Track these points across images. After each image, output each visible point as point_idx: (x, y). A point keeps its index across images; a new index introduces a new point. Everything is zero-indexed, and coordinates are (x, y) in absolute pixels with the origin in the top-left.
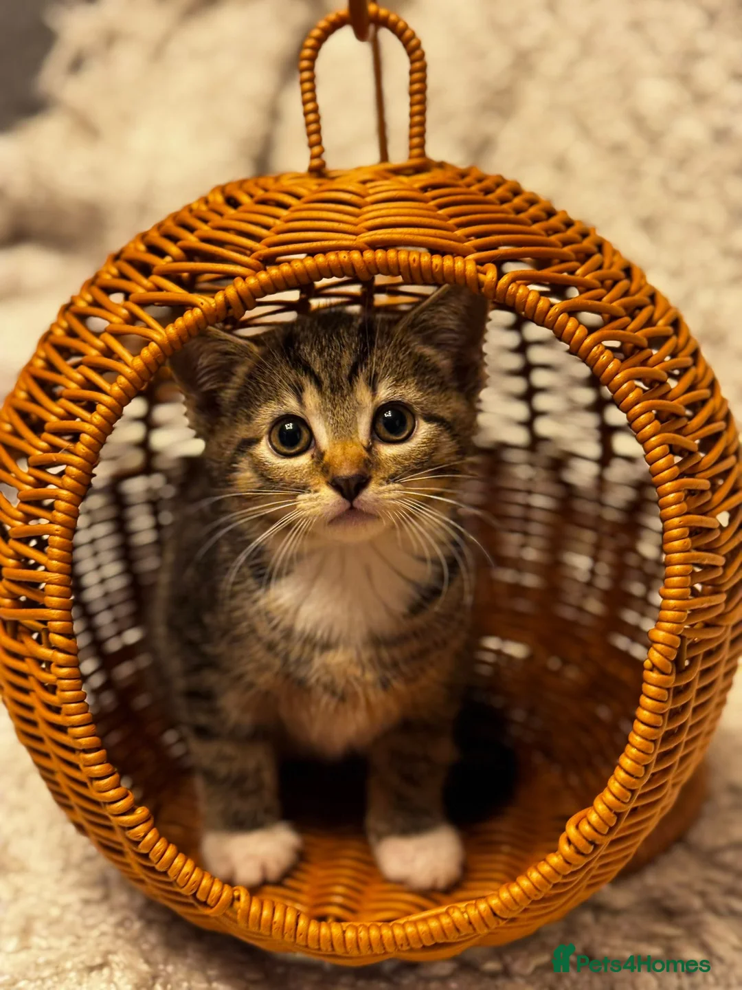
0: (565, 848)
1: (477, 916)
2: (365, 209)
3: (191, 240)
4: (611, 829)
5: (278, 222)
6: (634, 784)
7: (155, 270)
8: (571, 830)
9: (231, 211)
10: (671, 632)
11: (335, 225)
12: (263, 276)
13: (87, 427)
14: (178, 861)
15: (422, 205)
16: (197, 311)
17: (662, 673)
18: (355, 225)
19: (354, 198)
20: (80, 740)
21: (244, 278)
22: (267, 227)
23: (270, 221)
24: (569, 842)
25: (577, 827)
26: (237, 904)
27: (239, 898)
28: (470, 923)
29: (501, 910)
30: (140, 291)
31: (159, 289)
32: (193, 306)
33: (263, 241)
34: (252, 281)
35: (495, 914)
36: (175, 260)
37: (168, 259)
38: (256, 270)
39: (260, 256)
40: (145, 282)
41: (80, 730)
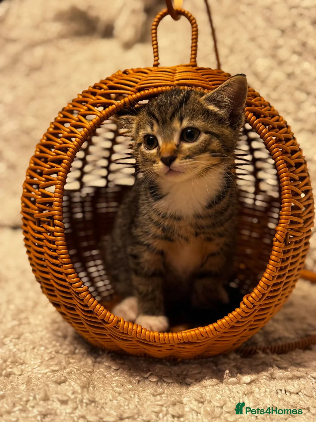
0: (242, 306)
1: (209, 330)
2: (176, 74)
3: (111, 83)
4: (260, 300)
5: (144, 78)
6: (269, 283)
7: (97, 94)
8: (245, 299)
9: (125, 75)
10: (283, 227)
11: (165, 78)
12: (138, 94)
13: (71, 146)
14: (98, 306)
15: (197, 74)
16: (114, 106)
17: (280, 242)
18: (173, 79)
19: (172, 71)
20: (64, 259)
21: (131, 95)
22: (140, 79)
23: (141, 77)
24: (244, 304)
25: (247, 298)
26: (119, 323)
27: (120, 321)
28: (206, 333)
29: (218, 328)
30: (92, 100)
31: (98, 99)
32: (112, 104)
33: (138, 84)
34: (134, 96)
35: (216, 330)
36: (105, 90)
37: (102, 90)
38: (135, 93)
39: (137, 88)
40: (94, 97)
41: (63, 256)
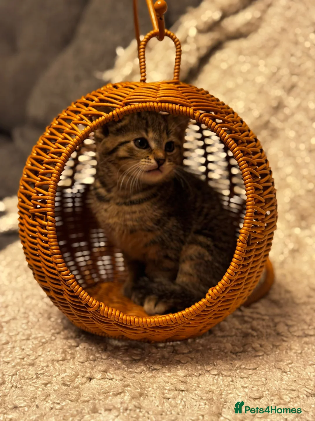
0: (207, 297)
1: (178, 316)
2: (159, 91)
3: (102, 97)
4: (223, 292)
5: (131, 93)
6: (231, 278)
7: (89, 105)
8: (210, 291)
9: (115, 89)
10: (246, 230)
11: (150, 95)
12: (125, 108)
13: (65, 151)
14: (82, 292)
15: (177, 91)
16: (103, 118)
17: (242, 243)
18: (156, 95)
19: (156, 88)
20: (54, 251)
21: (119, 108)
22: (128, 94)
24: (209, 295)
25: (212, 291)
26: (100, 308)
27: (101, 306)
28: (176, 319)
29: (186, 315)
30: (84, 111)
31: (90, 110)
32: (101, 116)
33: (126, 98)
34: (121, 109)
35: (184, 317)
36: (96, 102)
37: (94, 102)
38: (123, 106)
39: (125, 102)
40: (86, 108)
41: (54, 247)
